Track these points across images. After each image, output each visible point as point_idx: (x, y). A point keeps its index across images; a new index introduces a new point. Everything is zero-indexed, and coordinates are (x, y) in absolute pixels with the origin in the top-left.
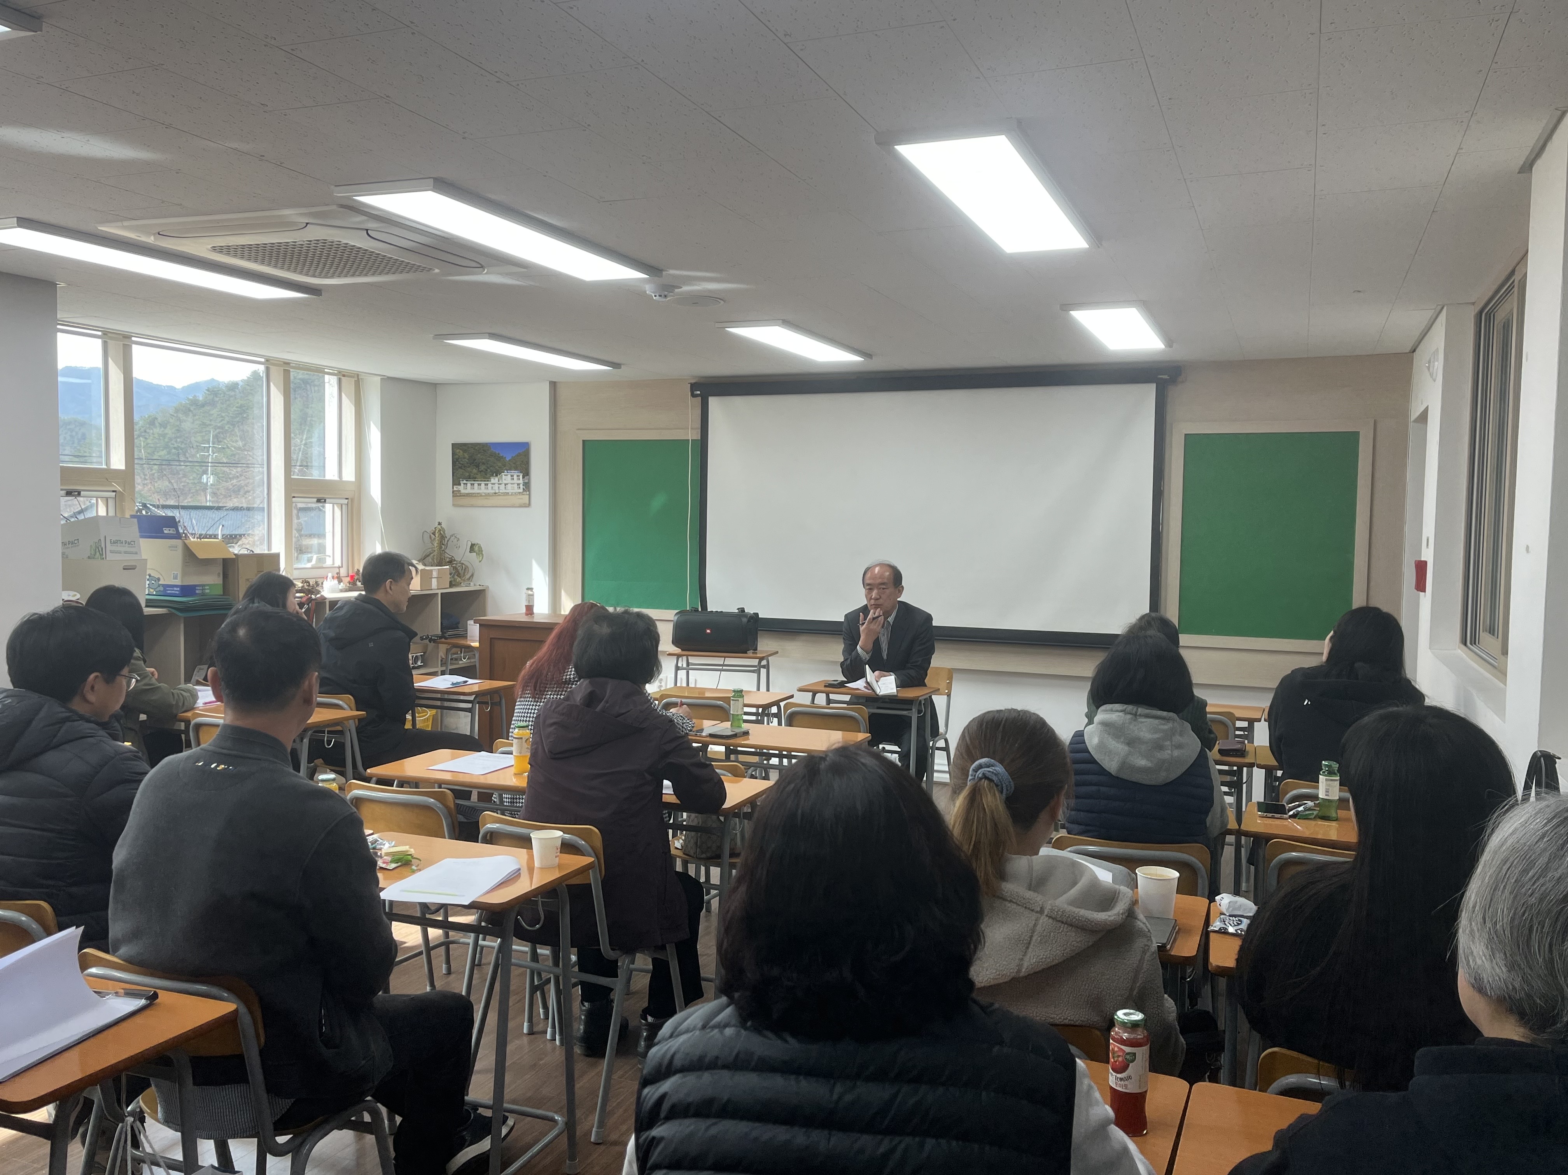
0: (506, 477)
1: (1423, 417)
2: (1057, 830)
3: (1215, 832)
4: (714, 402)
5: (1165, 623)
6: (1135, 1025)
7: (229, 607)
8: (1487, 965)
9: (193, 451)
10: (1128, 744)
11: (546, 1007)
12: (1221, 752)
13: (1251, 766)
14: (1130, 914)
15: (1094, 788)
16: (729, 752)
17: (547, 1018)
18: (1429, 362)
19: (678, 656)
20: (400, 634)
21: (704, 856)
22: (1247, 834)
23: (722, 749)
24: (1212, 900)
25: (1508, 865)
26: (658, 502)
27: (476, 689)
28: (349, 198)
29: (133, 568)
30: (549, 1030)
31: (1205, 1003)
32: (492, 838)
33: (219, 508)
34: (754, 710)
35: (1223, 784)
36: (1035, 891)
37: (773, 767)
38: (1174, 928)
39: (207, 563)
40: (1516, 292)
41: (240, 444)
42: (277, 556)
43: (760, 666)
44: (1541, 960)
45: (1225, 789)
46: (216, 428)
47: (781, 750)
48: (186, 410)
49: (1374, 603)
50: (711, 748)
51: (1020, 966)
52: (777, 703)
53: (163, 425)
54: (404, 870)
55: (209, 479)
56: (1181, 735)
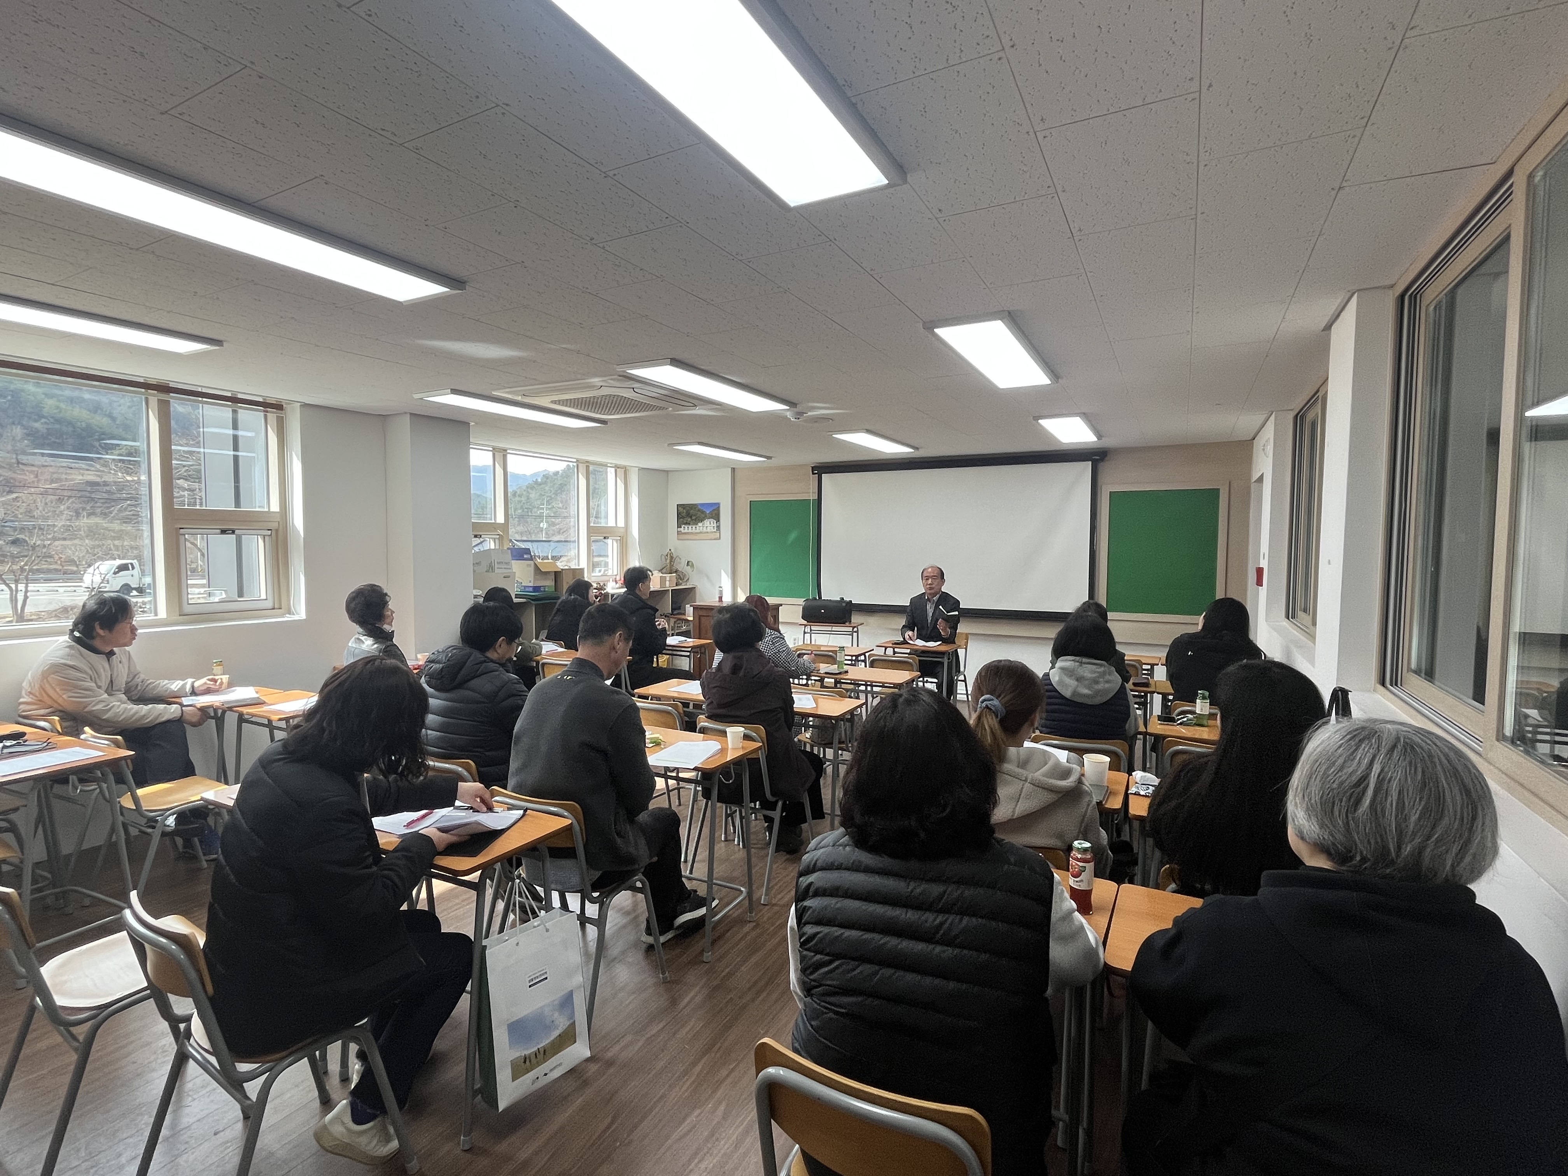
0: (707, 522)
1: (1260, 479)
2: (1034, 732)
3: (1132, 732)
4: (824, 477)
5: (1098, 606)
6: (1085, 850)
7: (558, 598)
8: (1306, 823)
9: (536, 509)
10: (1077, 680)
11: (734, 826)
12: (1135, 684)
13: (1152, 693)
14: (1080, 782)
15: (1056, 707)
16: (836, 682)
17: (735, 832)
18: (1264, 446)
19: (805, 626)
20: (650, 611)
21: (823, 742)
22: (1151, 735)
23: (833, 680)
24: (1130, 775)
25: (1318, 763)
26: (793, 536)
27: (691, 644)
28: (625, 372)
29: (509, 577)
30: (736, 839)
31: (1125, 837)
32: (703, 731)
33: (549, 541)
34: (850, 658)
35: (1136, 703)
36: (1022, 768)
37: (862, 691)
38: (1107, 791)
39: (547, 573)
40: (1320, 403)
41: (560, 505)
42: (582, 570)
43: (853, 632)
44: (1341, 823)
45: (1136, 706)
46: (548, 497)
47: (866, 682)
48: (531, 487)
49: (1230, 595)
50: (826, 680)
51: (1014, 812)
52: (864, 654)
53: (520, 496)
54: (657, 748)
55: (544, 525)
56: (1109, 675)
